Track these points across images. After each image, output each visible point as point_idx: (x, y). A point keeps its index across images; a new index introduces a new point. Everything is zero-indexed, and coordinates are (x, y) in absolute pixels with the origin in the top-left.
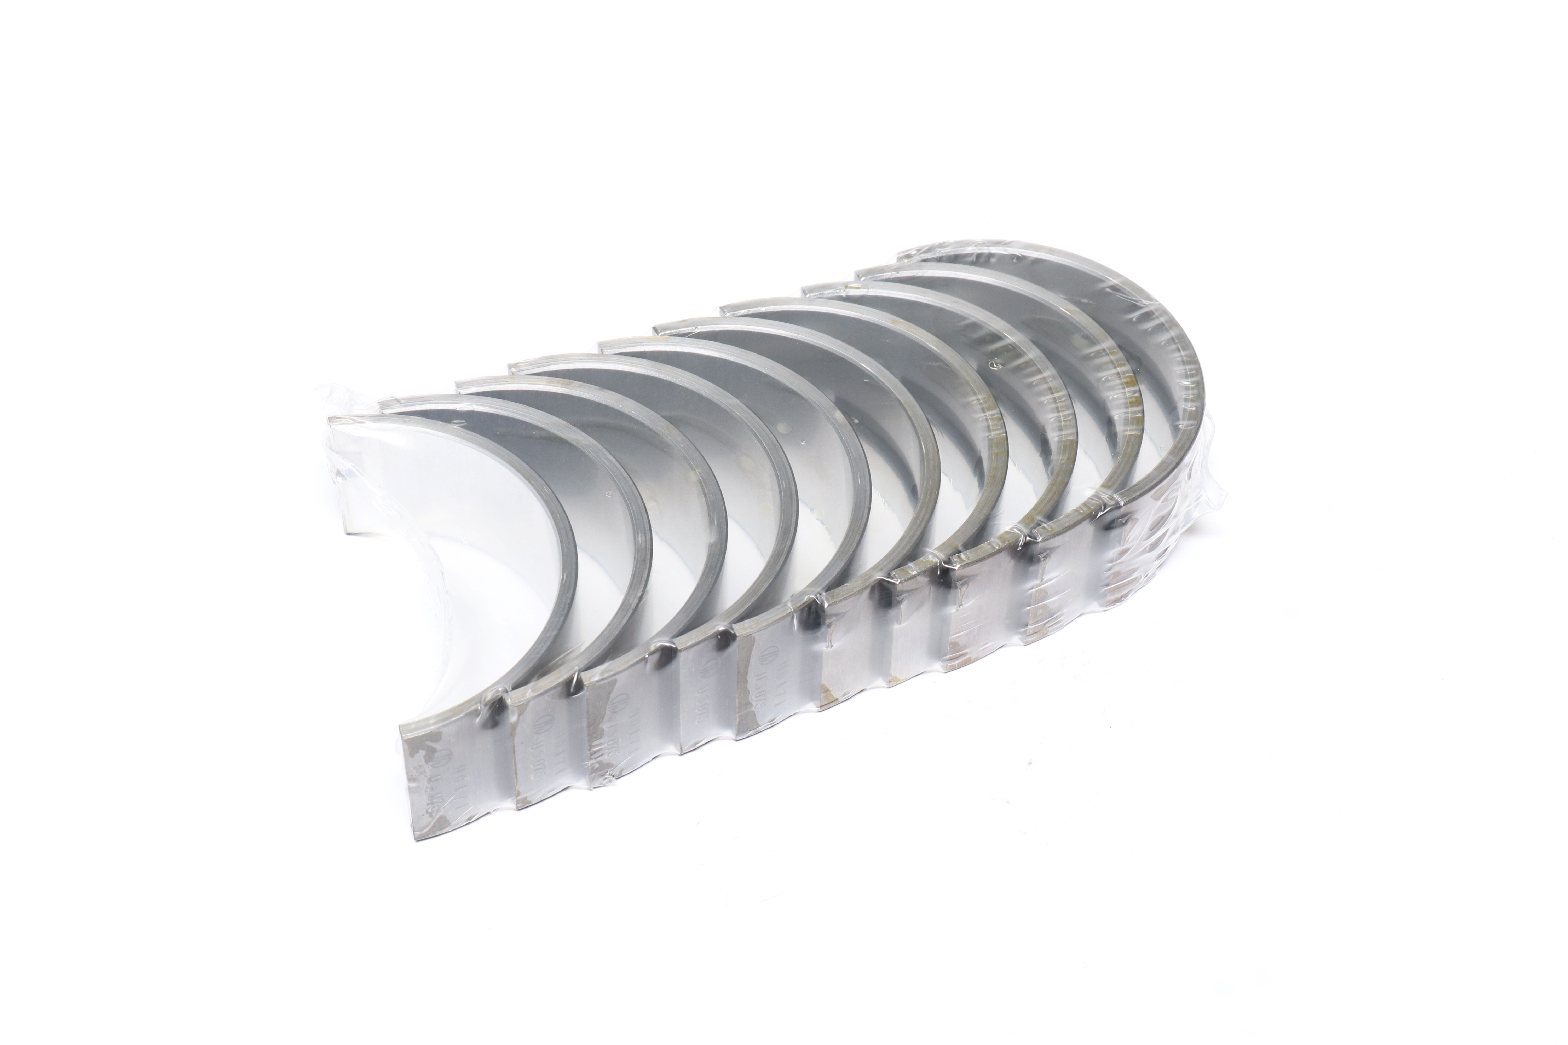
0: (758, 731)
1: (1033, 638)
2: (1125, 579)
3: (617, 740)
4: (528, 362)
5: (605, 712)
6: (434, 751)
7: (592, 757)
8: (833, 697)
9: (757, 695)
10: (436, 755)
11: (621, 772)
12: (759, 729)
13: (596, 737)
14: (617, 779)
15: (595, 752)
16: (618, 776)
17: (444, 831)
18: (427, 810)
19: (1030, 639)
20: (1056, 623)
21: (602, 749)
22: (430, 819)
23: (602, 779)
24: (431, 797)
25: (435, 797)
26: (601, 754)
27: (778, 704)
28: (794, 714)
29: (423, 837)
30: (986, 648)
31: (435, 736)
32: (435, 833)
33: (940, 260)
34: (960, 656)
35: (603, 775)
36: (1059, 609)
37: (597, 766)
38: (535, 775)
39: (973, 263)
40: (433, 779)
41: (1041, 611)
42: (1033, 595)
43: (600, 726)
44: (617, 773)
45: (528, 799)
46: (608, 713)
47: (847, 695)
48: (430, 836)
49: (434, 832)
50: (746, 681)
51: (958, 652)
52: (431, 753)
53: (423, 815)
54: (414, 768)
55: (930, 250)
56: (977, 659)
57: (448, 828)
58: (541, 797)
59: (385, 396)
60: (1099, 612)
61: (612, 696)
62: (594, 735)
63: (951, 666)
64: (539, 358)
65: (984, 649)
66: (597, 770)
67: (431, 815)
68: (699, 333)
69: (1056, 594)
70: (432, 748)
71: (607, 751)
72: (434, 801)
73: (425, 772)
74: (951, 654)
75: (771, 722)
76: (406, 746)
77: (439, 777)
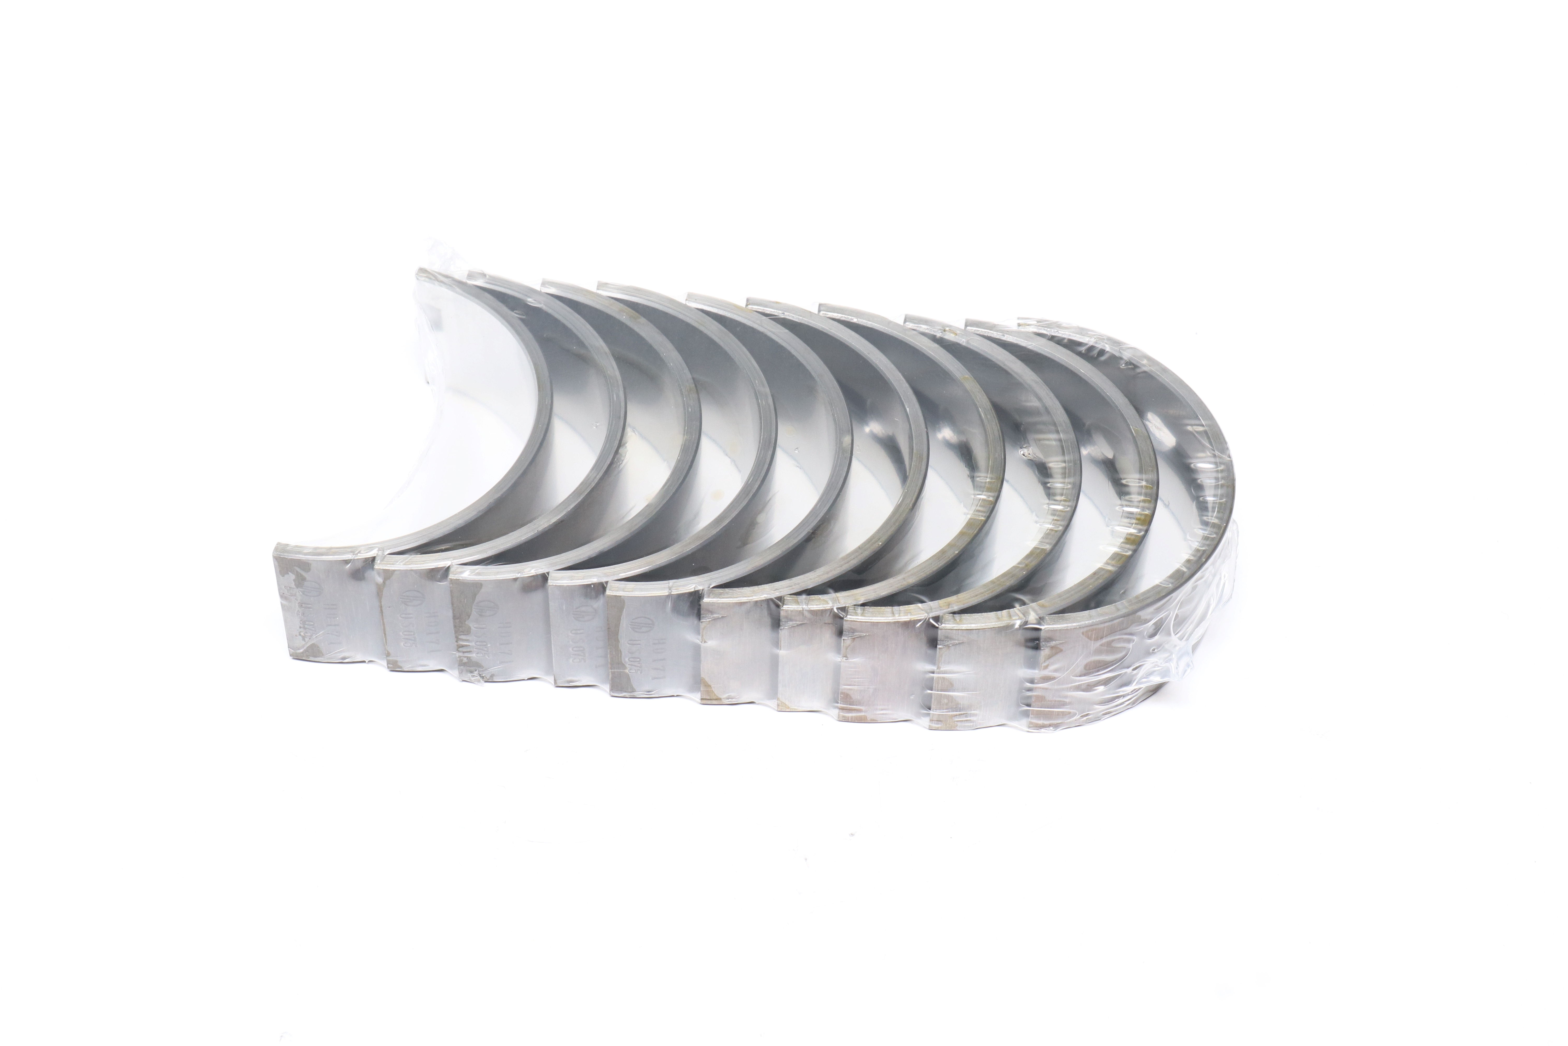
0: (634, 695)
1: (939, 726)
2: (1054, 708)
3: (485, 644)
4: (617, 286)
5: (471, 611)
6: (304, 579)
7: (459, 649)
8: (715, 695)
9: (630, 659)
10: (306, 583)
11: (492, 676)
12: (635, 694)
13: (463, 632)
14: (486, 682)
15: (463, 646)
16: (488, 679)
17: (316, 659)
18: (300, 632)
19: (934, 725)
20: (966, 721)
21: (469, 645)
22: (304, 643)
23: (470, 675)
24: (304, 622)
25: (307, 623)
26: (468, 650)
27: (657, 678)
28: (677, 696)
29: (297, 656)
30: (886, 714)
31: (305, 566)
32: (309, 658)
33: (1052, 338)
34: (854, 710)
35: (471, 672)
36: (970, 707)
37: (465, 660)
38: (406, 643)
39: (1080, 354)
40: (303, 605)
41: (946, 701)
42: (934, 681)
43: (466, 623)
44: (486, 675)
45: (400, 664)
46: (474, 614)
47: (730, 700)
48: (304, 658)
49: (307, 656)
50: (617, 641)
51: (850, 705)
52: (300, 581)
53: (296, 636)
54: (285, 587)
55: (1050, 325)
56: (874, 721)
57: (321, 658)
58: (410, 667)
59: (478, 267)
60: (1023, 730)
61: (479, 598)
62: (461, 629)
63: (843, 717)
64: (628, 286)
65: (883, 714)
66: (464, 664)
67: (304, 638)
68: (784, 319)
69: (963, 690)
70: (301, 575)
71: (475, 650)
72: (306, 626)
73: (295, 595)
74: (843, 704)
75: (649, 692)
76: (276, 563)
77: (310, 606)
